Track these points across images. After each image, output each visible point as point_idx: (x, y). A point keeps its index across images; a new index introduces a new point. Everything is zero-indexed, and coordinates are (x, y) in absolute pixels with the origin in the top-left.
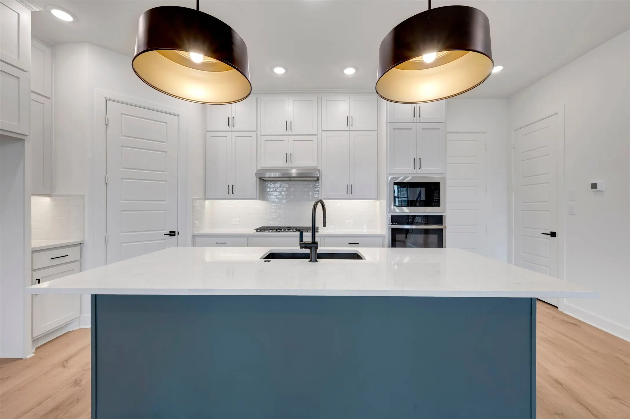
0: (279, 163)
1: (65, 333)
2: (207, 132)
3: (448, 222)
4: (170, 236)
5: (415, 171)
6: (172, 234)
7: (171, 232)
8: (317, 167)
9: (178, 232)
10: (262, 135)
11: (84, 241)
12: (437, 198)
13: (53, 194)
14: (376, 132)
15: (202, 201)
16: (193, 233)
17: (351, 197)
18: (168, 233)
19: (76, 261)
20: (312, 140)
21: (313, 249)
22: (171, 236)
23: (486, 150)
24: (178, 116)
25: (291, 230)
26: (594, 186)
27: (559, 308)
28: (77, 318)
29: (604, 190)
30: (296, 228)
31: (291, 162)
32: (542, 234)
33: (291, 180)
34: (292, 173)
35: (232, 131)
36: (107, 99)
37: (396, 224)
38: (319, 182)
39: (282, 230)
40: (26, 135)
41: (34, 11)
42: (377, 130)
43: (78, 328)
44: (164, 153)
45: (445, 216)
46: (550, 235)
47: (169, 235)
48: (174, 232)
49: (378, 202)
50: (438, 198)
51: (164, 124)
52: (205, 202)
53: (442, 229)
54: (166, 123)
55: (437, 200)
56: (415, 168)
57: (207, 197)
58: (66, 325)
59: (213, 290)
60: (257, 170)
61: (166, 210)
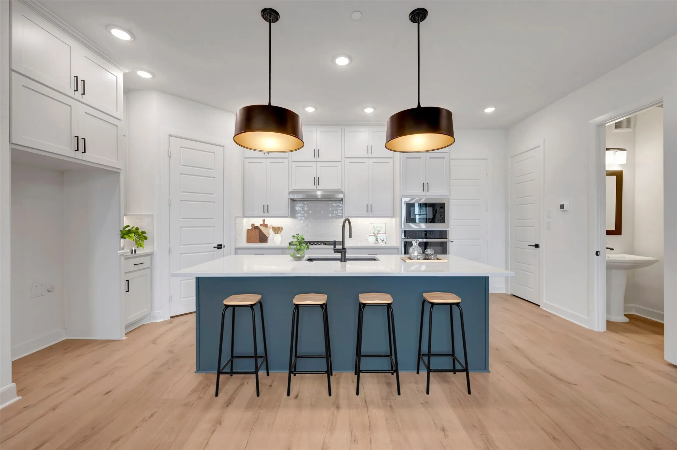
0: (308, 185)
1: (140, 326)
2: (245, 159)
3: (451, 236)
4: (218, 248)
5: (424, 194)
6: (219, 247)
7: (218, 245)
8: (340, 189)
9: (224, 245)
10: (293, 162)
11: (153, 252)
13: (127, 214)
15: (241, 218)
16: (235, 246)
17: (370, 215)
18: (217, 246)
19: (148, 268)
20: (337, 166)
21: (343, 253)
23: (487, 174)
24: (223, 146)
25: (319, 244)
26: (562, 207)
27: (540, 306)
28: (148, 314)
29: (568, 209)
30: (323, 242)
31: (319, 185)
32: (529, 245)
33: (318, 200)
34: (317, 195)
35: (266, 158)
36: (170, 136)
37: (408, 238)
38: (343, 202)
39: (312, 244)
40: (120, 169)
41: (125, 73)
42: (393, 158)
43: (149, 322)
44: (213, 179)
45: (449, 231)
46: (534, 247)
48: (221, 245)
49: (394, 219)
51: (213, 154)
52: (243, 220)
53: (446, 242)
54: (214, 153)
55: (442, 217)
56: (424, 191)
57: (245, 216)
58: (143, 319)
60: (289, 191)
61: (214, 227)
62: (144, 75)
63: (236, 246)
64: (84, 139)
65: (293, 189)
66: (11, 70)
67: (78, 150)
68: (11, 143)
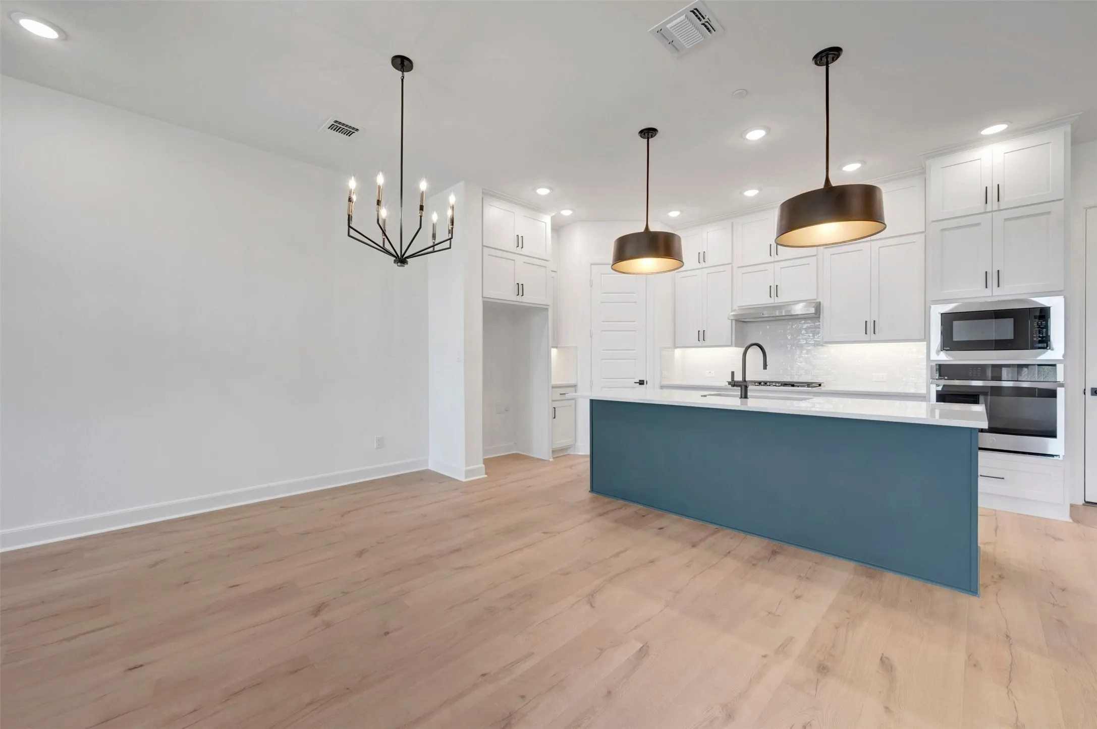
0: (761, 299)
1: (566, 455)
2: (676, 274)
5: (986, 292)
6: (641, 383)
7: (640, 381)
8: (815, 299)
9: (646, 381)
10: (739, 267)
11: (577, 383)
12: (1042, 334)
13: (558, 346)
14: (923, 235)
15: (670, 350)
18: (638, 381)
19: (572, 399)
20: (809, 264)
21: (743, 387)
22: (640, 384)
28: (572, 445)
31: (777, 296)
35: (703, 268)
36: (592, 264)
37: (951, 378)
38: (820, 321)
40: (548, 305)
41: (551, 216)
42: (924, 232)
43: (573, 453)
44: (634, 304)
47: (638, 384)
48: (643, 381)
50: (1044, 335)
52: (674, 351)
55: (1043, 337)
56: (987, 287)
57: (676, 346)
58: (568, 448)
59: (652, 400)
60: (733, 310)
61: (635, 359)
62: (567, 213)
63: (662, 383)
64: (523, 284)
65: (739, 307)
66: (483, 246)
67: (518, 295)
68: (483, 297)
